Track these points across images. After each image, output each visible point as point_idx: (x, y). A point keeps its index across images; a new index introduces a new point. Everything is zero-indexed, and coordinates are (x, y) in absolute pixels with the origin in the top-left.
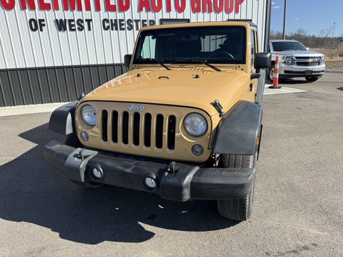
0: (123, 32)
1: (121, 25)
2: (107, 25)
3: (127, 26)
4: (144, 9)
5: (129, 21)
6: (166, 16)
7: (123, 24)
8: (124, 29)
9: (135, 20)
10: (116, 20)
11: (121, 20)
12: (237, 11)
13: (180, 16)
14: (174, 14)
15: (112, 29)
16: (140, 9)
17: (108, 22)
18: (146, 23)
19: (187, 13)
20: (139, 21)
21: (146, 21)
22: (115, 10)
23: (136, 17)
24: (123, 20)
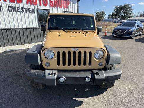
0: (19, 13)
1: (18, 10)
2: (10, 9)
3: (21, 10)
4: (29, 3)
5: (22, 8)
6: (39, 7)
7: (19, 10)
8: (19, 12)
9: (25, 8)
10: (15, 7)
11: (18, 8)
12: (67, 8)
13: (45, 8)
14: (42, 7)
15: (14, 12)
16: (27, 3)
17: (11, 8)
18: (30, 10)
19: (48, 7)
20: (27, 8)
21: (30, 9)
22: (15, 2)
23: (25, 6)
24: (19, 8)
